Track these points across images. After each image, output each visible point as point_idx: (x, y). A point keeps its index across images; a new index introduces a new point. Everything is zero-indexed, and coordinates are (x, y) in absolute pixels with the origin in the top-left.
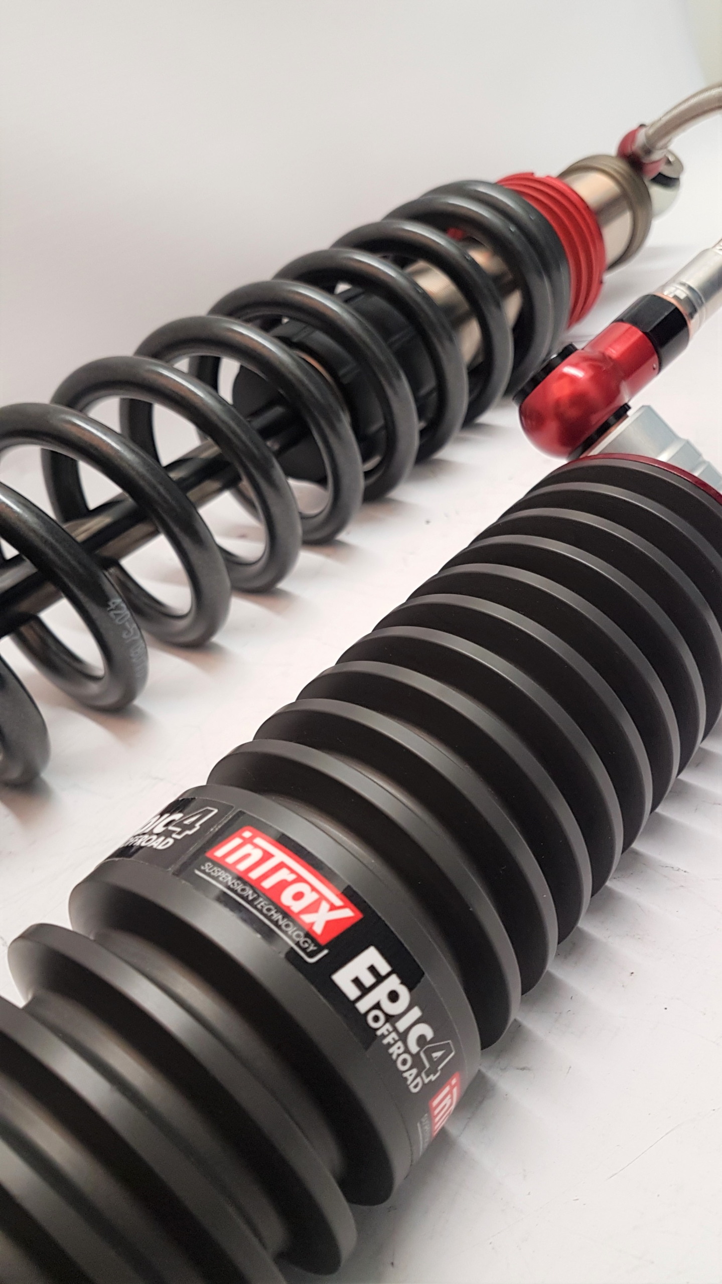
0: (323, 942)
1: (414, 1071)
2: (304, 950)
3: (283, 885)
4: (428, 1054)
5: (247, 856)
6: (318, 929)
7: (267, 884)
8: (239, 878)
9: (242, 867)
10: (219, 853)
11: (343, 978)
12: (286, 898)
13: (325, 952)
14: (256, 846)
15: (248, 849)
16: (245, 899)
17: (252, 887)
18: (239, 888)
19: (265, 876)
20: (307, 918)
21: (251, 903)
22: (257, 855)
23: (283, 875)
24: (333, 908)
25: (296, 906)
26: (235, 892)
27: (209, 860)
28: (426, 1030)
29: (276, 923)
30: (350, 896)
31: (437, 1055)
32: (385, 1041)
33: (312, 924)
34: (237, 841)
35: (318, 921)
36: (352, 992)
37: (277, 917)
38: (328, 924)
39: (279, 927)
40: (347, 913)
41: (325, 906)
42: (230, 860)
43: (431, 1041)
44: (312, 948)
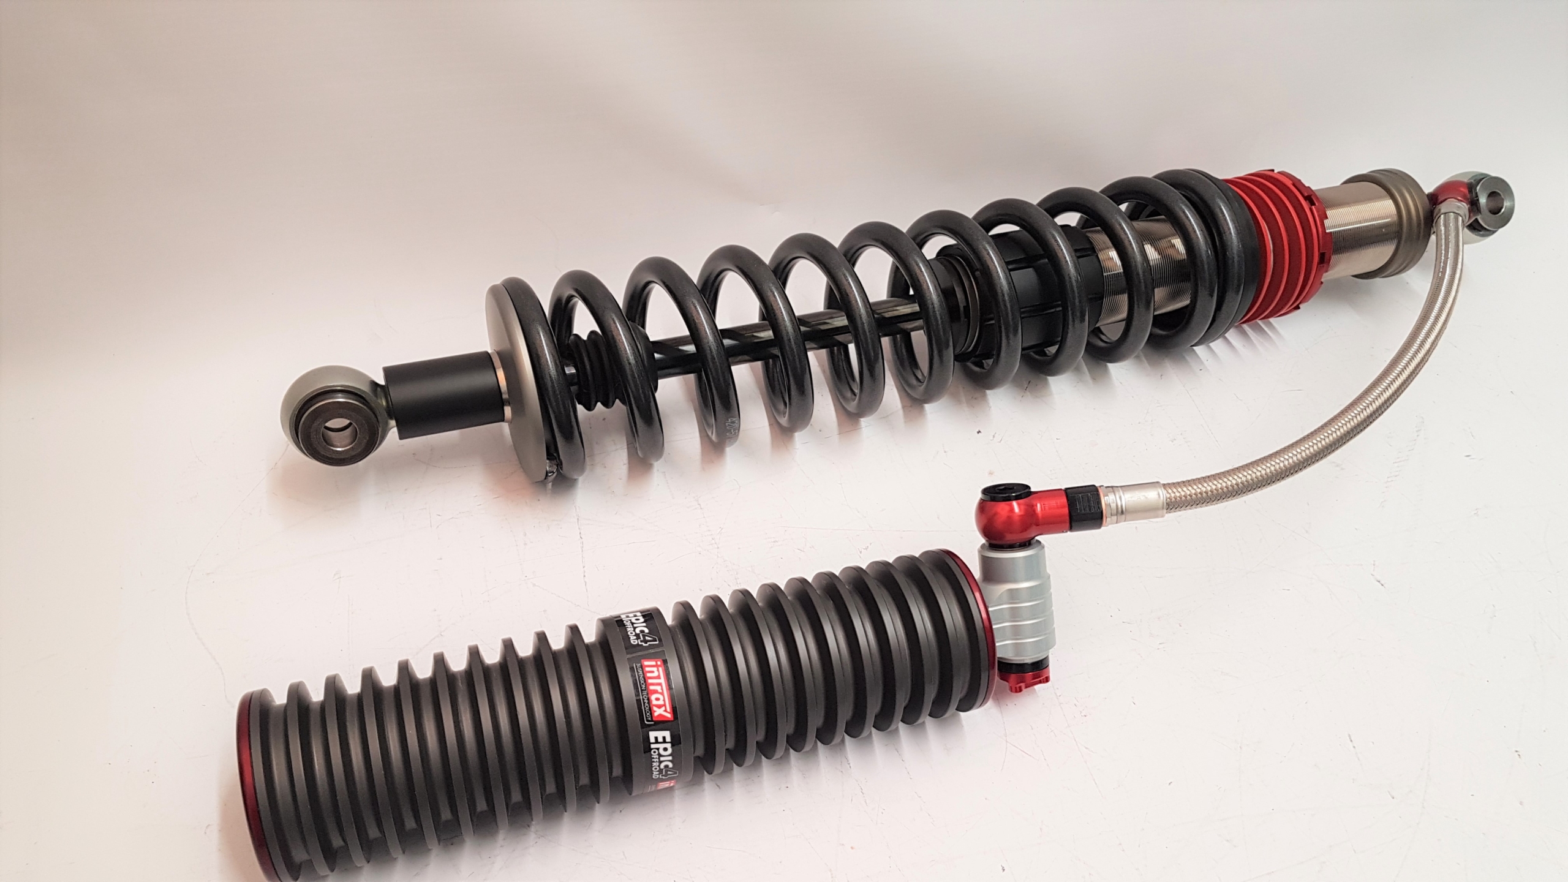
0: (654, 719)
1: (658, 773)
2: (646, 718)
3: (656, 692)
4: (666, 772)
5: (653, 672)
6: (656, 714)
7: (652, 688)
8: (644, 677)
9: (649, 675)
10: (646, 663)
11: (652, 735)
12: (653, 697)
13: (653, 723)
14: (658, 670)
15: (655, 669)
16: (641, 687)
17: (646, 685)
18: (642, 682)
19: (653, 684)
20: (655, 709)
21: (642, 690)
22: (656, 674)
23: (658, 688)
24: (666, 711)
25: (654, 702)
26: (640, 682)
27: (641, 663)
28: (670, 765)
29: (644, 703)
30: (674, 710)
31: (669, 773)
32: (653, 760)
33: (655, 711)
34: (653, 663)
35: (658, 712)
36: (652, 740)
37: (646, 701)
38: (660, 715)
39: (644, 705)
40: (669, 715)
41: (663, 708)
42: (647, 669)
43: (670, 768)
44: (650, 719)
